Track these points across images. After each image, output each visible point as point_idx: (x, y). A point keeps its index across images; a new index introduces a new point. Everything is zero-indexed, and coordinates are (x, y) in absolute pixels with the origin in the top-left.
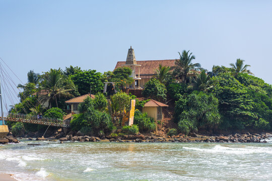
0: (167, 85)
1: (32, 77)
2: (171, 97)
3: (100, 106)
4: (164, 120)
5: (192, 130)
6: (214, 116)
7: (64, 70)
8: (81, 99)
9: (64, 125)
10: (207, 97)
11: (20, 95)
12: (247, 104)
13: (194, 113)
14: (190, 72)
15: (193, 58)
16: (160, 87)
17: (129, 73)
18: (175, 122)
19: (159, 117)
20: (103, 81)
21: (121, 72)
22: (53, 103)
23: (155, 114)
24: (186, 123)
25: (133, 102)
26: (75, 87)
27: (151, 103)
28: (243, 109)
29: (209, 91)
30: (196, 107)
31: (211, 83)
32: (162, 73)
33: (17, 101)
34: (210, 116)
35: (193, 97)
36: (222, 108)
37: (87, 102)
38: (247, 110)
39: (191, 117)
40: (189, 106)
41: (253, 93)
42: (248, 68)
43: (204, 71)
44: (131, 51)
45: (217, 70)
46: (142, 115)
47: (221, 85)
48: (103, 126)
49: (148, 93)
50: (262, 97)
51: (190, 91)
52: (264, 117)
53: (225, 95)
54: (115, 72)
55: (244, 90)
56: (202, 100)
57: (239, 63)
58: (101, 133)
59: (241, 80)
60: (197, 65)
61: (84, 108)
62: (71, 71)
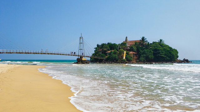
0: (137, 47)
1: (98, 45)
2: (138, 50)
3: (115, 53)
4: (135, 57)
5: (144, 61)
6: (151, 56)
7: (107, 43)
8: (109, 52)
9: (105, 59)
10: (149, 51)
11: (95, 51)
12: (162, 53)
13: (145, 55)
14: (144, 43)
15: (146, 39)
16: (135, 48)
17: (126, 44)
18: (138, 58)
19: (134, 57)
20: (118, 46)
21: (123, 44)
22: (103, 53)
23: (132, 56)
24: (142, 58)
25: (125, 52)
26: (109, 48)
27: (131, 53)
28: (161, 54)
29: (150, 49)
30: (145, 54)
31: (151, 46)
32: (135, 44)
34: (150, 56)
35: (145, 51)
36: (154, 54)
37: (111, 52)
38: (162, 55)
39: (144, 57)
40: (143, 53)
41: (165, 50)
42: (164, 42)
43: (149, 43)
44: (126, 37)
45: (154, 43)
46: (128, 56)
47: (154, 47)
48: (115, 59)
49: (131, 49)
50: (168, 51)
51: (144, 49)
52: (168, 57)
53: (155, 50)
54: (121, 44)
55: (162, 48)
57: (161, 40)
58: (115, 61)
59: (161, 46)
60: (147, 41)
61: (110, 54)
62: (109, 43)
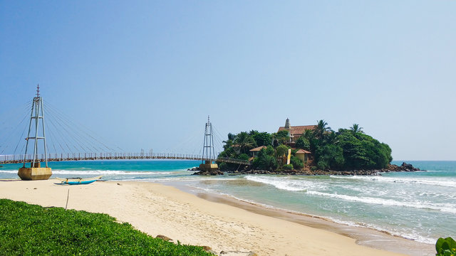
0: (310, 141)
1: (230, 136)
2: (313, 148)
3: (270, 153)
4: (308, 161)
5: (326, 168)
6: (340, 159)
7: (248, 132)
8: (258, 149)
9: (249, 164)
10: (335, 148)
11: (224, 147)
12: (361, 151)
13: (327, 157)
14: (324, 133)
15: (326, 124)
16: (306, 142)
17: (287, 133)
18: (315, 163)
19: (306, 160)
20: (271, 138)
21: (282, 133)
22: (242, 151)
23: (303, 158)
24: (322, 163)
25: (290, 150)
26: (255, 142)
27: (300, 151)
28: (359, 155)
29: (337, 144)
30: (328, 154)
31: (338, 139)
32: (307, 133)
33: (223, 150)
34: (337, 159)
35: (326, 148)
36: (345, 154)
37: (262, 150)
38: (362, 156)
39: (326, 160)
40: (324, 153)
41: (365, 145)
42: (361, 130)
43: (333, 132)
44: (287, 120)
45: (342, 131)
46: (295, 158)
47: (345, 140)
48: (271, 164)
49: (299, 145)
50: (372, 147)
51: (324, 144)
52: (373, 160)
53: (347, 146)
54: (278, 133)
55: (359, 143)
56: (333, 149)
57: (356, 127)
58: (271, 168)
59: (357, 137)
60: (329, 128)
61: (260, 154)
62: (253, 132)
